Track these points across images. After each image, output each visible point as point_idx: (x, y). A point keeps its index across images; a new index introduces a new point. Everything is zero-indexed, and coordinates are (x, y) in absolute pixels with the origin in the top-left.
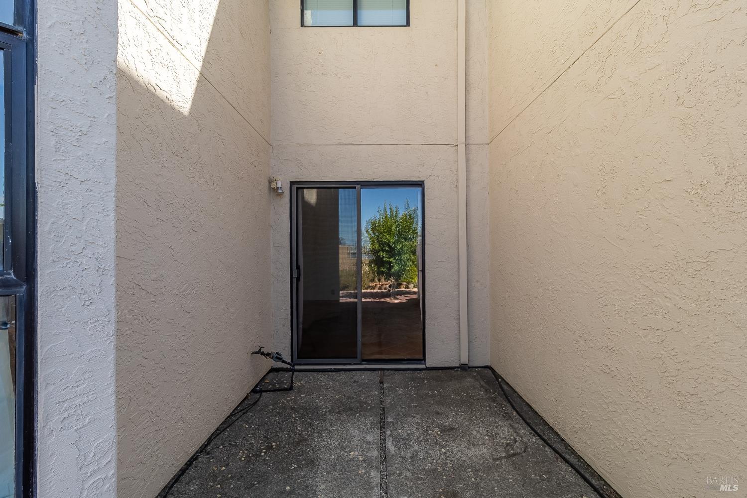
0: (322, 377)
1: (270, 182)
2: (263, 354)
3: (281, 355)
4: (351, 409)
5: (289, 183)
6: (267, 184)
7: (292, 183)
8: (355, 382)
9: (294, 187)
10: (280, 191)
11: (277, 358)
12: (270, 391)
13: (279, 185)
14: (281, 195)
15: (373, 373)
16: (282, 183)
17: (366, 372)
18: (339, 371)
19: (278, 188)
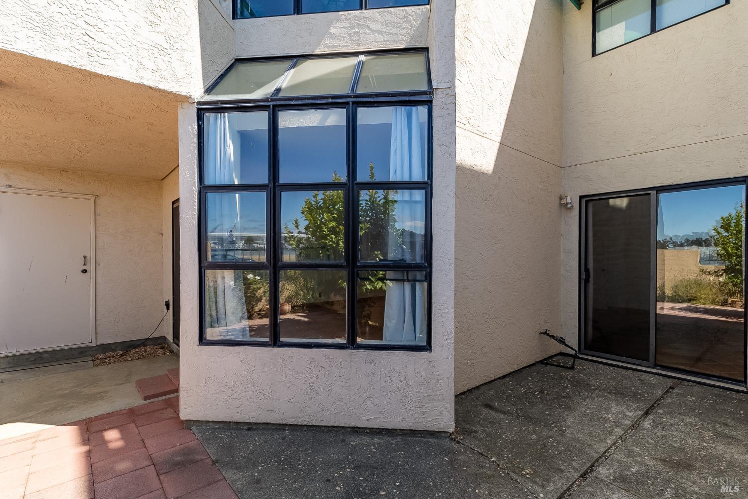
0: (606, 369)
1: (561, 199)
2: (548, 335)
3: (564, 340)
4: (623, 394)
5: (578, 197)
6: (558, 201)
7: (581, 197)
8: (640, 380)
9: (584, 201)
10: (569, 206)
11: (560, 340)
12: (554, 365)
13: (569, 201)
14: (571, 208)
15: (667, 379)
16: (573, 199)
17: (658, 377)
18: (627, 369)
19: (567, 203)
